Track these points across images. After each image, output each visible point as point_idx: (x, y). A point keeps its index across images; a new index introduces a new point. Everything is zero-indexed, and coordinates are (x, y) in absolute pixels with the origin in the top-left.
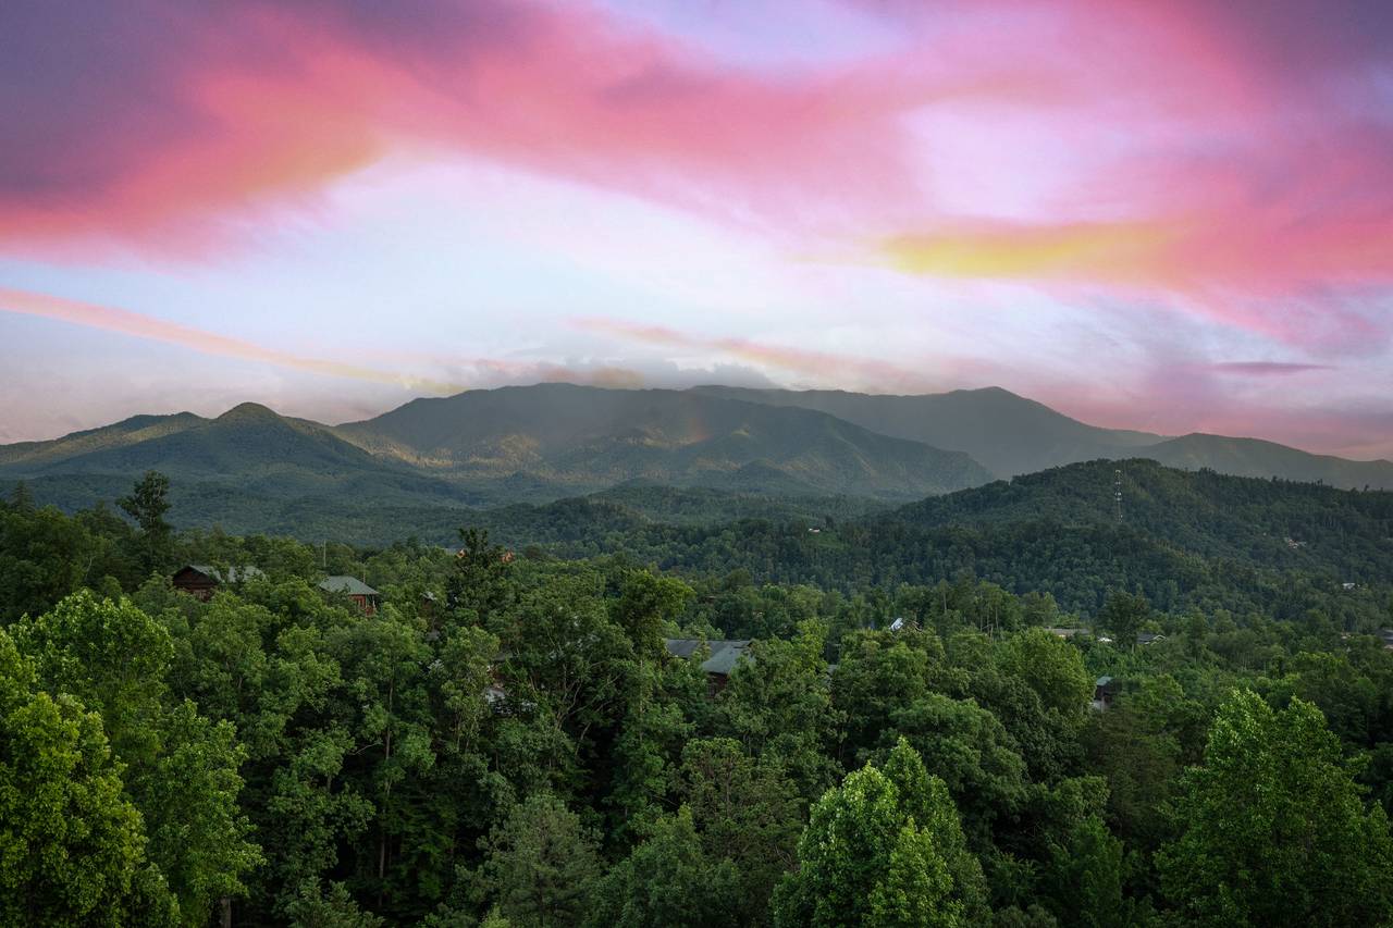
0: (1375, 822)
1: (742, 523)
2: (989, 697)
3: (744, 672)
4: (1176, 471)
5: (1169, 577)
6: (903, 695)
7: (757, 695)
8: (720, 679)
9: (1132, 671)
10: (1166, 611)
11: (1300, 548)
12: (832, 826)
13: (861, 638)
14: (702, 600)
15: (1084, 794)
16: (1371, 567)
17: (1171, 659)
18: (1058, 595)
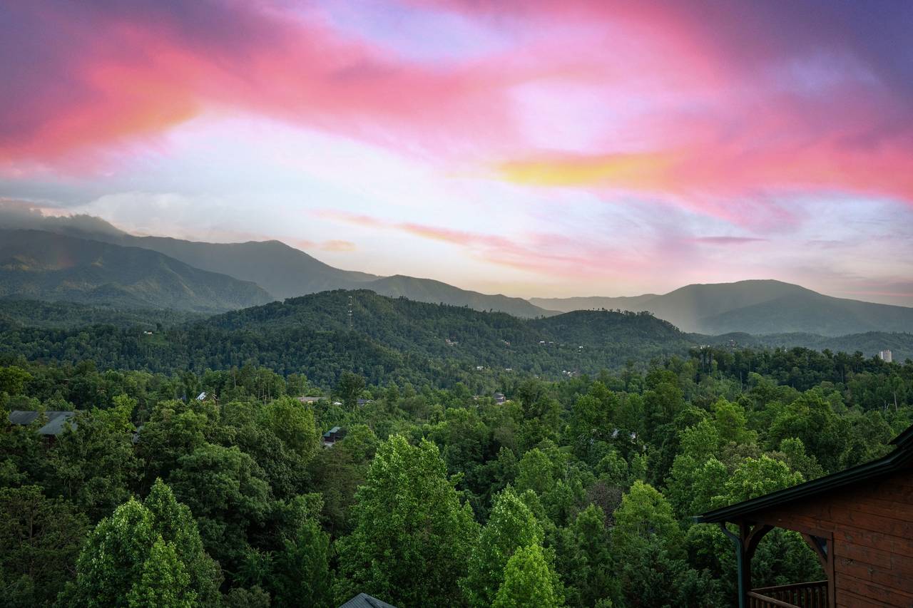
0: (465, 513)
1: (95, 327)
2: (247, 444)
3: (68, 434)
4: (385, 298)
5: (379, 363)
6: (188, 446)
7: (78, 450)
8: (51, 438)
9: (353, 423)
10: (377, 385)
11: (455, 345)
12: (102, 546)
13: (162, 407)
14: (59, 382)
15: (307, 505)
16: (493, 357)
17: (377, 415)
18: (311, 376)
